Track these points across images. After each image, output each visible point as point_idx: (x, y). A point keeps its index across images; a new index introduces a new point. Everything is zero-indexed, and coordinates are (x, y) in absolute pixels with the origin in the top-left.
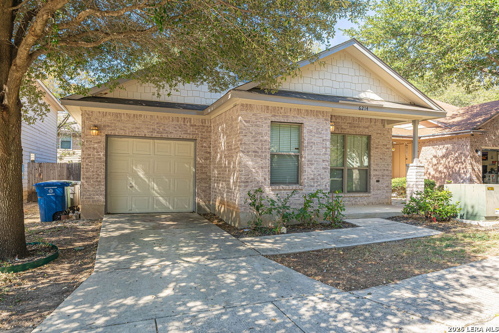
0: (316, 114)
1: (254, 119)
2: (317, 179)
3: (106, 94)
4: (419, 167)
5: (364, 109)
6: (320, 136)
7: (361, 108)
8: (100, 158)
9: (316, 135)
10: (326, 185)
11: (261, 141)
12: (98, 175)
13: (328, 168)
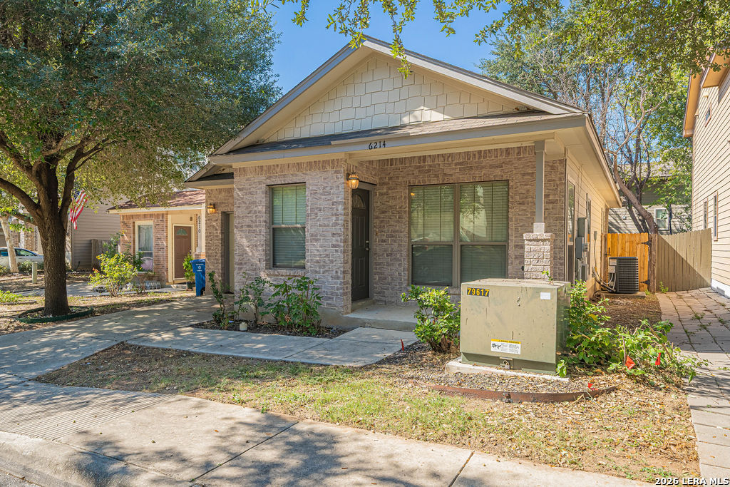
1: (248, 187)
2: (324, 262)
3: (223, 170)
5: (378, 146)
6: (328, 197)
7: (373, 145)
8: (217, 236)
9: (323, 197)
10: (337, 272)
11: (255, 212)
12: (216, 253)
13: (339, 246)
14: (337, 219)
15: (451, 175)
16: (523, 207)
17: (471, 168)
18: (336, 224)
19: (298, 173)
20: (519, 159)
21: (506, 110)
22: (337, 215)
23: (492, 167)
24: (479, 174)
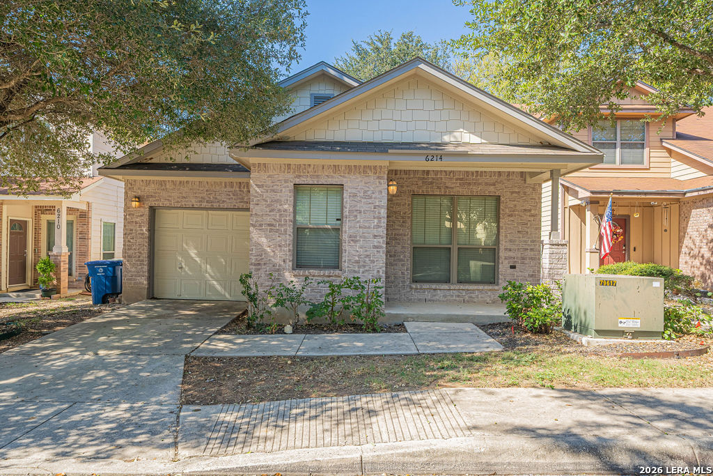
0: (364, 170)
1: (269, 183)
2: (364, 262)
3: (151, 159)
4: (556, 245)
5: (435, 159)
6: (370, 201)
7: (430, 158)
8: (143, 234)
9: (363, 200)
10: (378, 271)
11: (279, 210)
12: (140, 253)
13: (381, 247)
14: (380, 222)
15: (452, 188)
16: (512, 219)
17: (469, 184)
18: (379, 227)
19: (334, 175)
20: (509, 180)
21: (532, 143)
22: (379, 218)
23: (487, 184)
24: (476, 189)
